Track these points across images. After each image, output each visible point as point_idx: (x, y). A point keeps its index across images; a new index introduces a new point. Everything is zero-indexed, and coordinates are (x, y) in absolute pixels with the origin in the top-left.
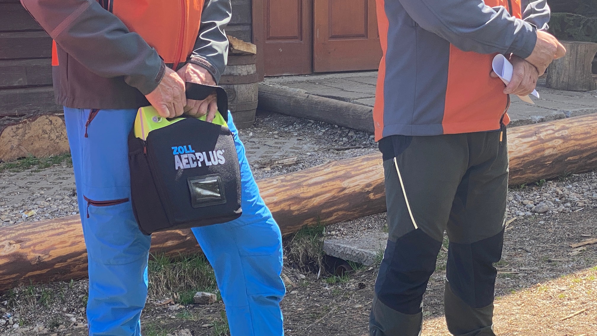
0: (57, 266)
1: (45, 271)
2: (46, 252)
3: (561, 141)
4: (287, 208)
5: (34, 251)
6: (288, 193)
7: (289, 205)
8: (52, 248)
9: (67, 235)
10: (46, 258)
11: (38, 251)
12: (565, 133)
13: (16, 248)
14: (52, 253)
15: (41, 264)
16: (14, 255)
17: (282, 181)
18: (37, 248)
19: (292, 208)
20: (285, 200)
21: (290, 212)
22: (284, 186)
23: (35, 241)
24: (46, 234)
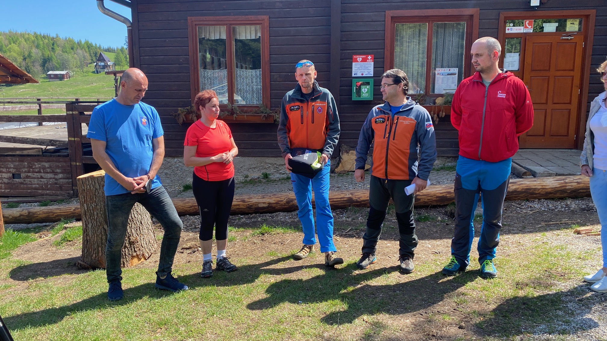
0: (362, 203)
1: (358, 204)
2: (359, 198)
3: (576, 184)
4: (445, 195)
5: (355, 197)
6: (447, 190)
7: (446, 194)
8: (361, 197)
9: (366, 194)
10: (359, 200)
11: (357, 198)
12: (579, 181)
13: (350, 196)
14: (361, 199)
15: (357, 202)
16: (349, 198)
17: (446, 186)
18: (357, 197)
19: (447, 195)
20: (445, 193)
21: (446, 197)
22: (446, 188)
23: (356, 195)
24: (360, 193)
